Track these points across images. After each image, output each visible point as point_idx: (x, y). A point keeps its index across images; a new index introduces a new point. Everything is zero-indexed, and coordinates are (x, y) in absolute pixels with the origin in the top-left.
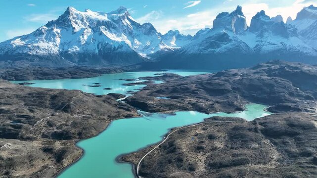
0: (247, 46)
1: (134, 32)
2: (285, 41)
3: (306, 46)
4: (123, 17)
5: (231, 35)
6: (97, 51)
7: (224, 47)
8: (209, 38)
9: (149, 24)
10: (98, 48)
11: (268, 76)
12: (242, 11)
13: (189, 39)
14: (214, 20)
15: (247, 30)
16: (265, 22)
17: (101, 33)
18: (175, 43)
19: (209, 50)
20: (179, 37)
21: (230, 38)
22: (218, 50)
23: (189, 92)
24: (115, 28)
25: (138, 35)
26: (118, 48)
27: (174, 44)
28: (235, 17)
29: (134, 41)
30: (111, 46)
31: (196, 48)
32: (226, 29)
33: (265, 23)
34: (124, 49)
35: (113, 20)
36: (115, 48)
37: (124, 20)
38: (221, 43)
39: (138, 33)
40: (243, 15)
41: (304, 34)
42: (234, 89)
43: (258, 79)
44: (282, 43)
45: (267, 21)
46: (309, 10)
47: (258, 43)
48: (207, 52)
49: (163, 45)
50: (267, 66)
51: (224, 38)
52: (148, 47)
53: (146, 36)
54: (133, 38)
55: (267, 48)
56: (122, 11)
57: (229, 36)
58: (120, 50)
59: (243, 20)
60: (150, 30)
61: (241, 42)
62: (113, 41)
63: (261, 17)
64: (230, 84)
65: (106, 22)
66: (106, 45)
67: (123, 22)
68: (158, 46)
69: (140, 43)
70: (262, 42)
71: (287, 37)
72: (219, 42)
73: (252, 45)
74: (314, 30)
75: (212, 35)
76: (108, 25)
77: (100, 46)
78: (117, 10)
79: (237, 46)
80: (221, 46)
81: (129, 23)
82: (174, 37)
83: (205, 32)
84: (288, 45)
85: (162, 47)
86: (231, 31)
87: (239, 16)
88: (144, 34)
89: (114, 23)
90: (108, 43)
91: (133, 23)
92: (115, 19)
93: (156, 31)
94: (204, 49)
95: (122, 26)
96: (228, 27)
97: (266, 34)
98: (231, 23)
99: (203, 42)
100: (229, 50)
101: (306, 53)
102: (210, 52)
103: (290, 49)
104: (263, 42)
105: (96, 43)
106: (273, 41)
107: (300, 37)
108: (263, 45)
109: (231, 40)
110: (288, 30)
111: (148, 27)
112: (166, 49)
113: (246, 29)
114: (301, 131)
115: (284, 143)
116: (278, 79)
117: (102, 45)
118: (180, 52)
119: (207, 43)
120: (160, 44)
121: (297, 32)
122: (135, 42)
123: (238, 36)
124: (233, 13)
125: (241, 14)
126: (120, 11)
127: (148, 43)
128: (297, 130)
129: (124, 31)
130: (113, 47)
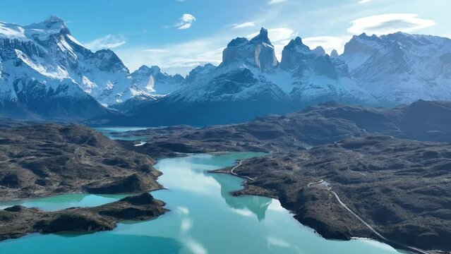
0: (280, 90)
1: (82, 64)
2: (332, 82)
3: (362, 90)
4: (58, 36)
5: (255, 73)
6: (14, 95)
7: (246, 91)
8: (221, 76)
9: (108, 51)
10: (16, 89)
11: (326, 117)
12: (269, 37)
13: (177, 82)
14: (225, 50)
15: (277, 66)
16: (303, 55)
17: (19, 63)
18: (153, 88)
19: (222, 96)
20: (159, 77)
21: (254, 77)
22: (237, 96)
23: (230, 136)
24: (42, 55)
25: (88, 71)
26: (59, 90)
27: (151, 89)
28: (259, 46)
29: (81, 80)
30: (44, 86)
31: (201, 92)
32: (247, 63)
33: (304, 57)
34: (70, 93)
35: (36, 39)
36: (51, 90)
37: (59, 42)
38: (242, 85)
39: (88, 67)
40: (270, 44)
41: (357, 74)
42: (288, 131)
43: (315, 121)
44: (329, 86)
45: (305, 53)
46: (361, 41)
47: (295, 86)
48: (219, 98)
49: (137, 89)
50: (321, 108)
51: (244, 77)
52: (110, 92)
53: (104, 73)
54: (80, 74)
55: (309, 93)
56: (56, 25)
57: (253, 75)
58: (62, 94)
59: (271, 51)
60: (111, 62)
61: (270, 84)
62: (45, 78)
63: (297, 47)
64: (281, 126)
65: (24, 44)
66: (33, 85)
67: (59, 44)
68: (127, 91)
69: (95, 85)
70: (301, 84)
71: (335, 78)
72: (238, 84)
73: (287, 89)
74: (370, 69)
75: (225, 72)
76: (28, 49)
77: (20, 86)
78: (45, 22)
79: (266, 90)
80: (241, 90)
81: (69, 47)
82: (151, 77)
83: (206, 71)
84: (338, 89)
85: (135, 93)
86: (255, 66)
87: (265, 44)
88: (101, 70)
89: (40, 46)
90: (36, 81)
91: (77, 48)
92: (41, 39)
93: (122, 64)
94: (214, 94)
95: (58, 51)
96: (250, 60)
97: (306, 73)
98: (253, 54)
99: (211, 82)
100: (256, 96)
101: (364, 100)
102: (225, 98)
103: (342, 94)
104: (304, 85)
105: (11, 80)
106: (316, 84)
107: (353, 78)
108: (304, 89)
109: (256, 80)
110: (336, 67)
111: (107, 57)
112: (143, 95)
113: (275, 64)
114: (379, 141)
115: (366, 149)
116: (340, 120)
117: (24, 84)
118: (174, 98)
119: (219, 84)
120: (132, 87)
121: (349, 71)
122: (85, 82)
123: (265, 74)
124: (255, 39)
125: (267, 41)
126: (50, 24)
127: (110, 86)
128: (375, 140)
129: (62, 63)
130: (47, 89)
